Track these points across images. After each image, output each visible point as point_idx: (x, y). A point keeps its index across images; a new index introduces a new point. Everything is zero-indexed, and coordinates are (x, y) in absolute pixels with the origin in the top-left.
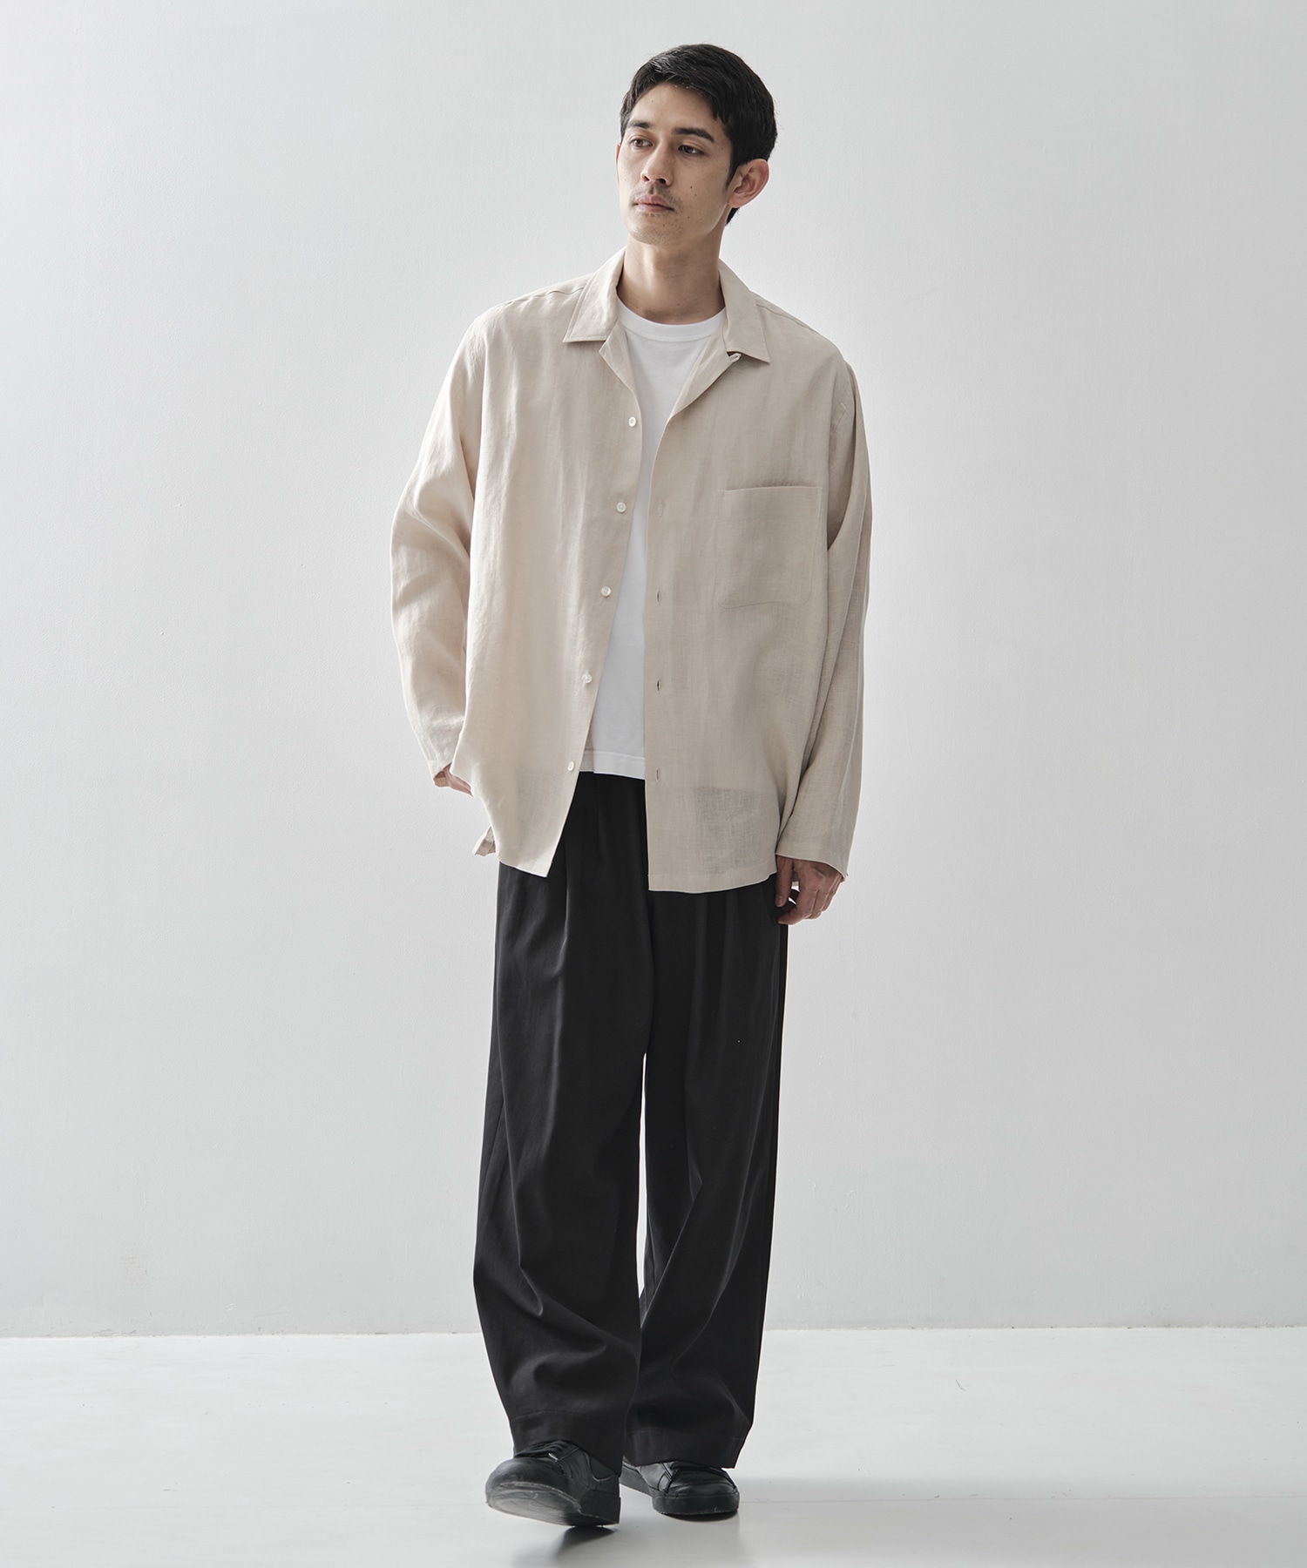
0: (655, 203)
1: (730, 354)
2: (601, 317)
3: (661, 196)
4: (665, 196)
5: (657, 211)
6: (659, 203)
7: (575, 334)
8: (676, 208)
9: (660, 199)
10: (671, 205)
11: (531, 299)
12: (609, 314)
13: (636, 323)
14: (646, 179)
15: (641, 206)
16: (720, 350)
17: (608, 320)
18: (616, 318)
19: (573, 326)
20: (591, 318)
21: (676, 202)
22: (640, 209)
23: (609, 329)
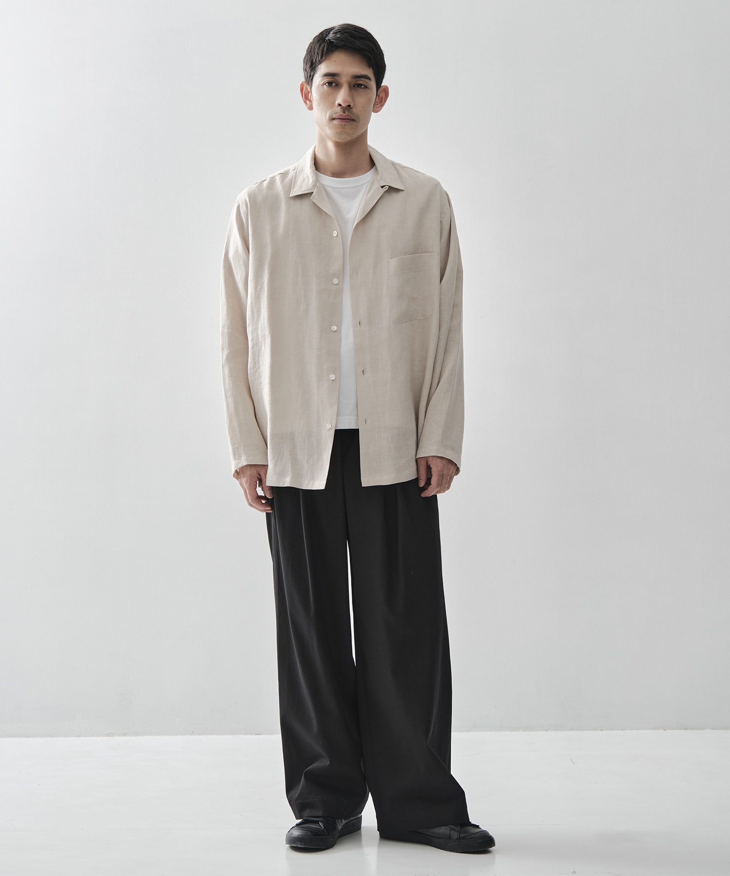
0: (346, 118)
1: (382, 187)
2: (308, 180)
3: (350, 114)
4: (351, 114)
5: (348, 122)
6: (348, 117)
7: (296, 192)
8: (356, 119)
9: (349, 116)
10: (353, 118)
11: (268, 180)
12: (312, 178)
13: (328, 181)
14: (340, 105)
15: (338, 120)
16: (377, 186)
17: (313, 181)
18: (317, 181)
19: (293, 188)
20: (303, 182)
21: (356, 116)
22: (335, 122)
23: (314, 186)
